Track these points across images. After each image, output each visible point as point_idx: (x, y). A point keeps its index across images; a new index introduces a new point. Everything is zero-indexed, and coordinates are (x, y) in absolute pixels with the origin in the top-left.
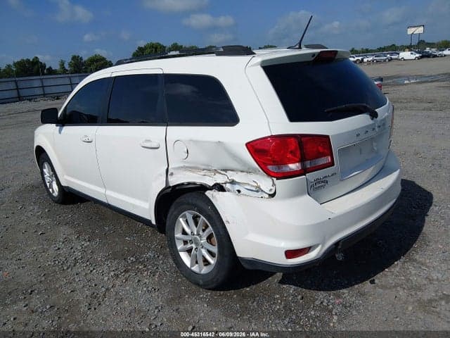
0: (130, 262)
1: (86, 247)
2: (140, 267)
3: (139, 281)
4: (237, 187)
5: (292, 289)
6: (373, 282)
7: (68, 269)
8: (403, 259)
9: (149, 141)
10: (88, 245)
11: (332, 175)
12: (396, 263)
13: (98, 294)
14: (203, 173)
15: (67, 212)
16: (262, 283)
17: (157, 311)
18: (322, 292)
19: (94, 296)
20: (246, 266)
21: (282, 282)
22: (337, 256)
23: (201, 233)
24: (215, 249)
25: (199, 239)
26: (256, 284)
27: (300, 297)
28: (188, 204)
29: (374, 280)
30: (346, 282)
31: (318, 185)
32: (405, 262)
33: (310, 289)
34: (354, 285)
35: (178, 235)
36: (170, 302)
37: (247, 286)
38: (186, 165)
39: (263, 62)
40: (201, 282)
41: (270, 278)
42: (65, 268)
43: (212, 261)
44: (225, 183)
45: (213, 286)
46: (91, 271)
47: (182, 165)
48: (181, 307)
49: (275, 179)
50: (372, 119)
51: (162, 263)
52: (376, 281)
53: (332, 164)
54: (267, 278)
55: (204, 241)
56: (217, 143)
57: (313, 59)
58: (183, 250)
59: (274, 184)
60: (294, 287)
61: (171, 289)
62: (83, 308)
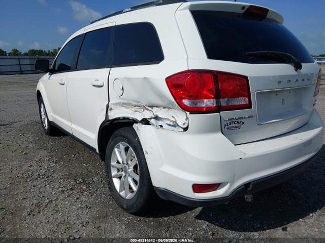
0: (78, 182)
1: (51, 167)
2: (84, 188)
3: (78, 198)
4: (160, 123)
5: (205, 224)
6: (285, 229)
7: (30, 181)
8: (318, 212)
9: (97, 80)
10: (53, 166)
11: (249, 117)
12: (311, 214)
13: (42, 204)
14: (135, 109)
15: (51, 141)
16: (180, 215)
17: (81, 225)
18: (234, 232)
19: (38, 205)
20: (161, 196)
21: (198, 217)
22: (246, 197)
23: (129, 162)
24: (137, 178)
25: (127, 167)
26: (174, 215)
27: (211, 233)
28: (122, 136)
29: (286, 228)
30: (259, 226)
31: (232, 125)
32: (320, 215)
33: (222, 227)
34: (265, 230)
35: (113, 163)
36: (95, 219)
37: (166, 216)
38: (122, 101)
39: (192, 6)
40: (125, 206)
41: (189, 212)
42: (28, 180)
43: (135, 188)
44: (151, 119)
45: (133, 211)
46: (46, 185)
47: (118, 101)
48: (103, 225)
49: (188, 113)
50: (296, 70)
51: (102, 187)
52: (289, 229)
53: (249, 106)
54: (186, 212)
55: (131, 169)
56: (143, 79)
57: (242, 11)
58: (115, 177)
59: (187, 119)
60: (207, 223)
61: (100, 209)
62: (25, 213)
